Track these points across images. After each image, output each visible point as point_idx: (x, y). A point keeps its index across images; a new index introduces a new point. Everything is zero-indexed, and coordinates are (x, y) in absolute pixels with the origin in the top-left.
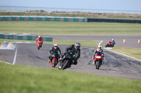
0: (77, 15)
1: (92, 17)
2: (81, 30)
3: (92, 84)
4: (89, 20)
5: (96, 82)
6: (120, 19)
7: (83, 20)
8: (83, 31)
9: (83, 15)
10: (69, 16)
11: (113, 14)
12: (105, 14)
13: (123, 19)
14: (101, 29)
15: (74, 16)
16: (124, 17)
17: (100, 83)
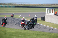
0: (10, 5)
1: (16, 6)
2: (12, 11)
3: (17, 33)
4: (15, 7)
5: (19, 32)
6: (28, 6)
7: (13, 7)
8: (13, 11)
9: (13, 5)
10: (7, 5)
11: (25, 4)
12: (22, 4)
13: (29, 6)
14: (20, 11)
15: (9, 5)
16: (30, 5)
17: (20, 32)
